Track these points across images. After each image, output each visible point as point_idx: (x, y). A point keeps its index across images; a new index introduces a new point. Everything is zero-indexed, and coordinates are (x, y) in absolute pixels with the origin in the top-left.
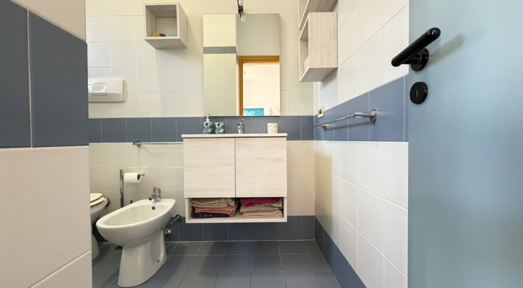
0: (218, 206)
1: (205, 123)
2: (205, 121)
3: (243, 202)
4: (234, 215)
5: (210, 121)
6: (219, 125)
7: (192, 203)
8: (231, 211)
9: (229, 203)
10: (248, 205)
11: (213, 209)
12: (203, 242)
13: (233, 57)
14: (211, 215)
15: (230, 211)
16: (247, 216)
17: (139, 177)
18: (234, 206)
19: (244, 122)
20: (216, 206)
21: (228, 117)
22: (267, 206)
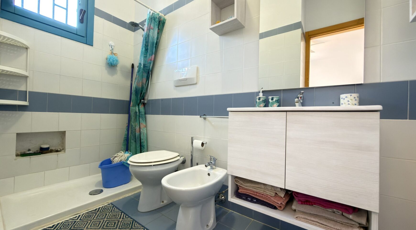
0: (263, 192)
1: (258, 97)
2: (258, 96)
3: (297, 197)
4: (284, 209)
5: (263, 96)
6: (272, 99)
7: (236, 180)
8: (280, 203)
9: (277, 192)
10: (304, 202)
11: (258, 194)
12: (253, 220)
13: (298, 32)
14: (255, 200)
15: (278, 203)
16: (302, 218)
17: (203, 144)
18: (284, 197)
19: (304, 94)
20: (261, 191)
21: (284, 90)
22: (335, 212)
